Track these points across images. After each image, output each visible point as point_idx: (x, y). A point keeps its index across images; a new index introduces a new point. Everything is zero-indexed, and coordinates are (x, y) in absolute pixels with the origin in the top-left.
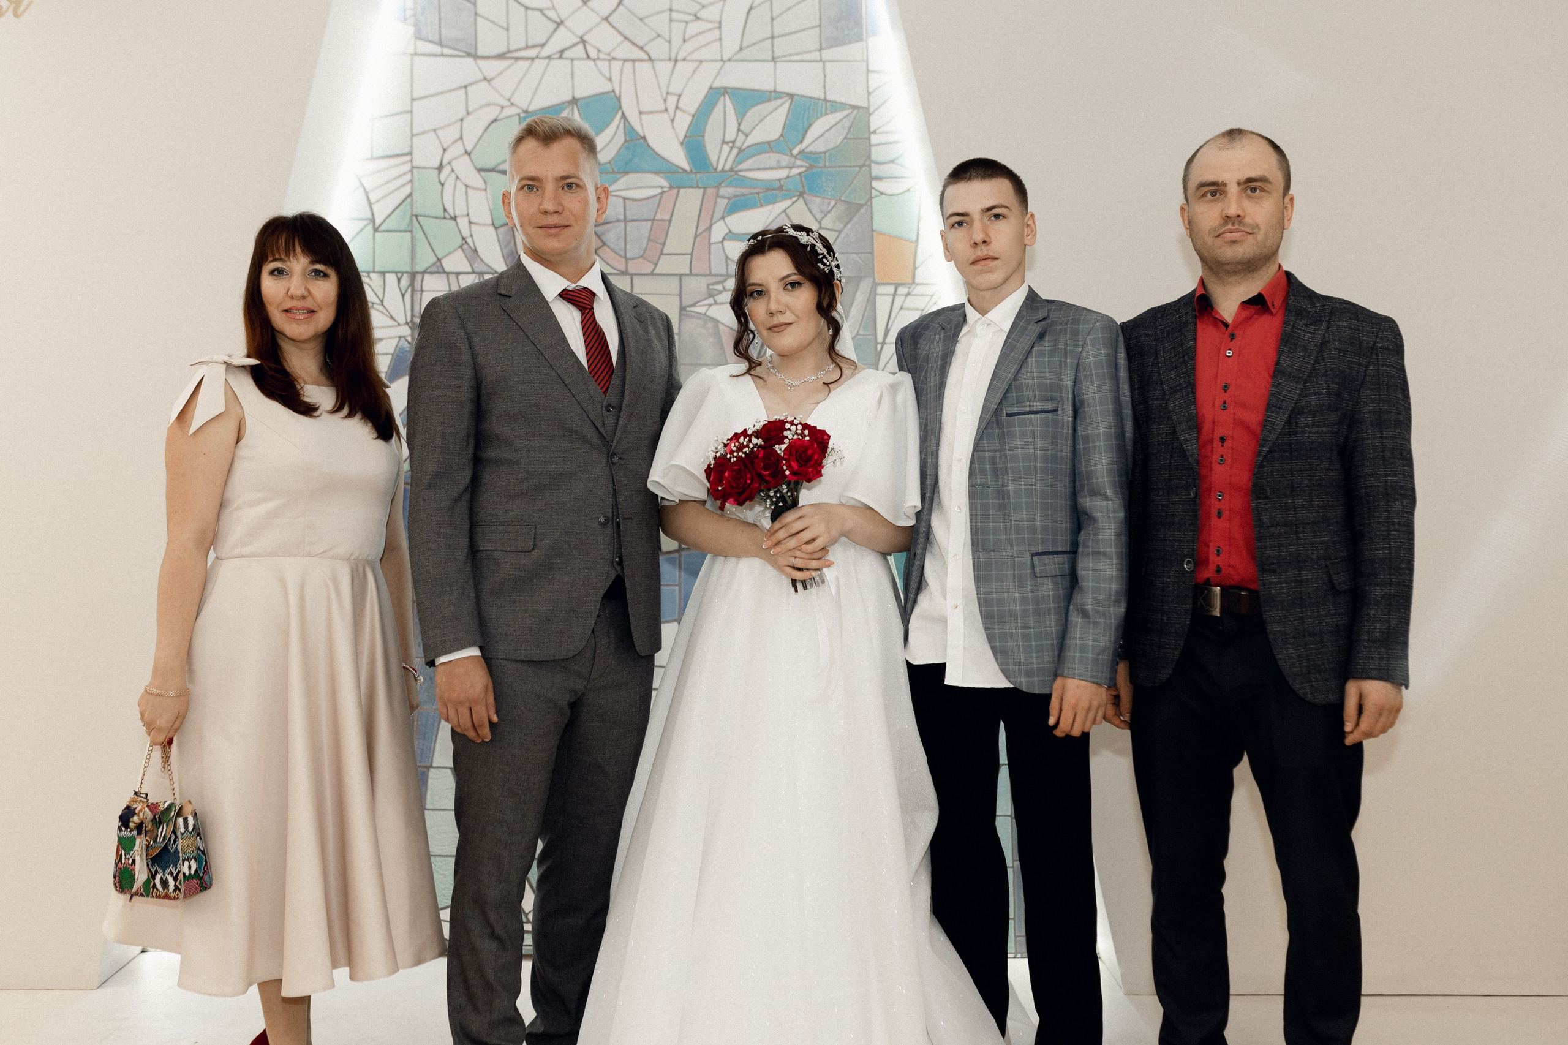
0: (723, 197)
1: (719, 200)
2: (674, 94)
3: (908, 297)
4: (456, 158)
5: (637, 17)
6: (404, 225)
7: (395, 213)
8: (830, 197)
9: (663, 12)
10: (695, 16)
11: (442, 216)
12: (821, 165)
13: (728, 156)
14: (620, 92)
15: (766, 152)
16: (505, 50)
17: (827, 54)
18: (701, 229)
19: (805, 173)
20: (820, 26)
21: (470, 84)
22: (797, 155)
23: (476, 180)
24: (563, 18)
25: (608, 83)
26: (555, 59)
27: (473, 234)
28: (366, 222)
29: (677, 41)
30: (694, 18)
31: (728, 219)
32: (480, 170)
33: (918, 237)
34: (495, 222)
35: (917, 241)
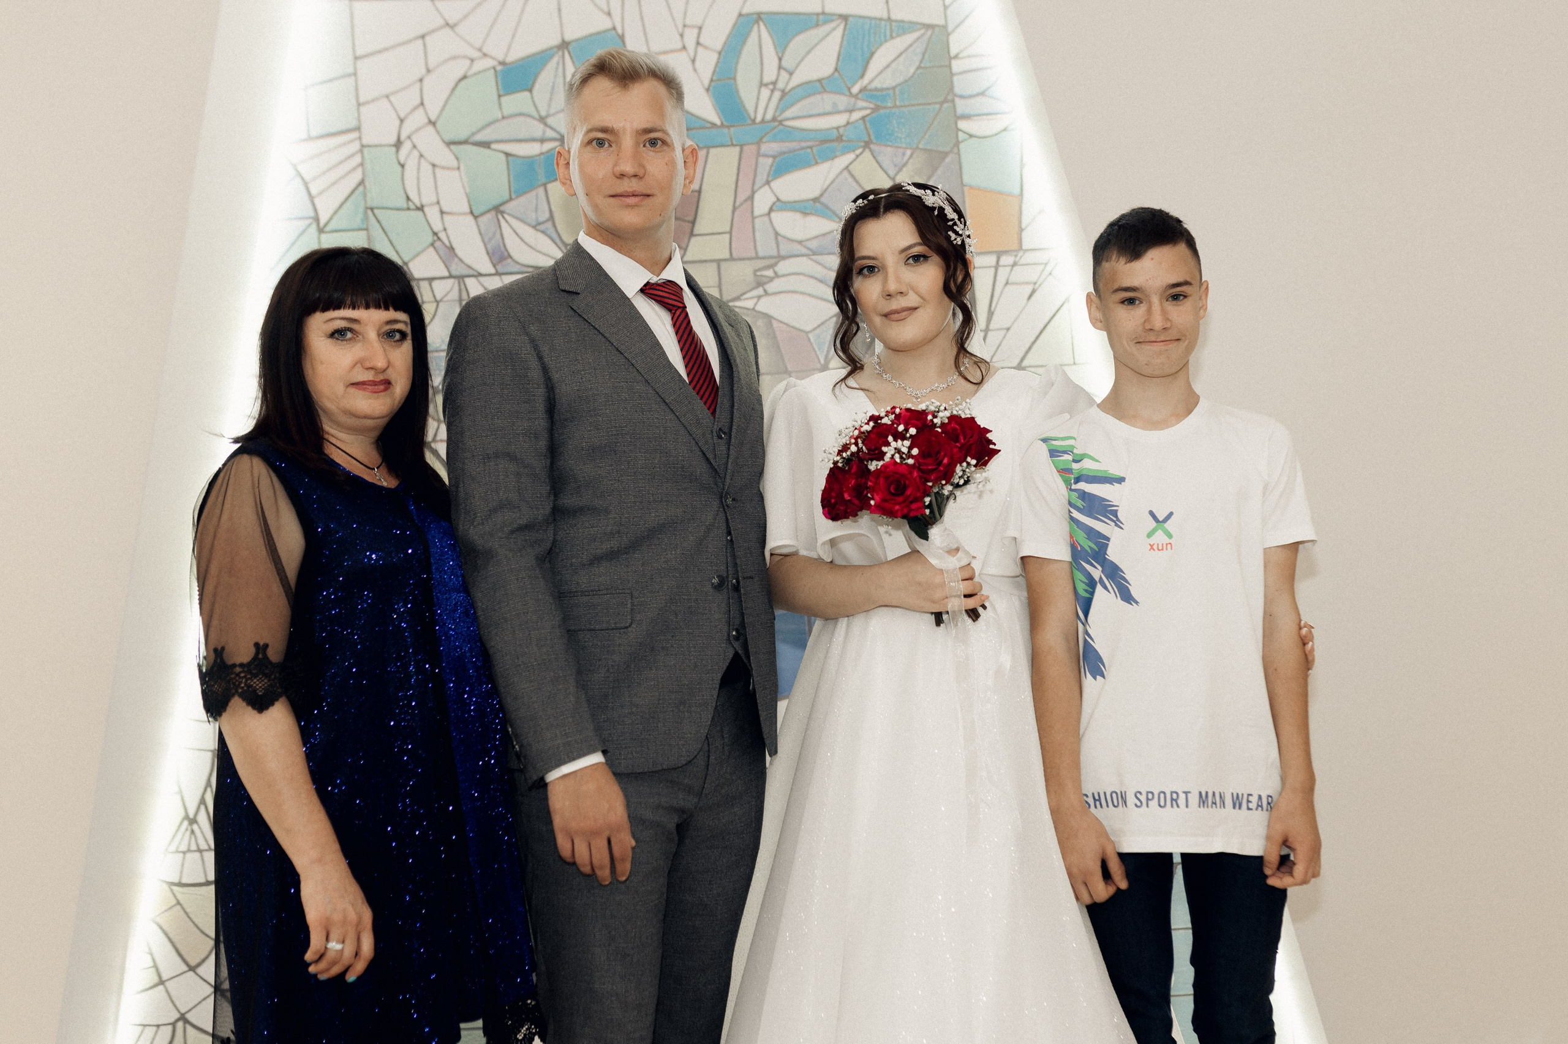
0: (766, 156)
1: (761, 160)
2: (693, 27)
3: (1017, 269)
4: (418, 130)
6: (357, 222)
7: (345, 207)
8: (904, 145)
11: (406, 206)
12: (889, 105)
13: (768, 103)
14: (623, 30)
15: (819, 93)
18: (741, 197)
19: (870, 117)
21: (428, 33)
22: (857, 94)
23: (445, 157)
25: (607, 18)
27: (447, 227)
28: (307, 222)
31: (776, 184)
32: (449, 144)
33: (1022, 190)
34: (474, 209)
35: (1021, 194)
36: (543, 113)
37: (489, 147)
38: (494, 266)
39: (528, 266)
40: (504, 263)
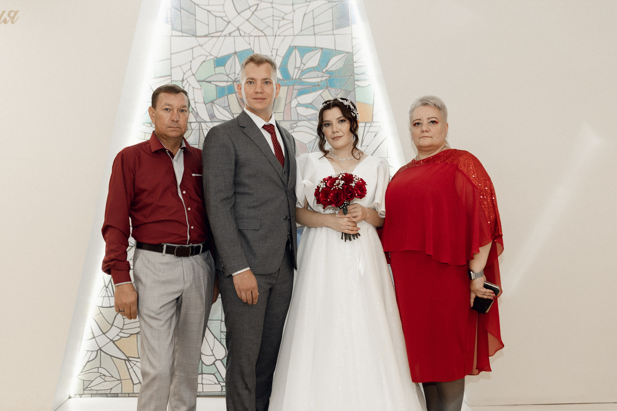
0: (295, 90)
1: (294, 91)
2: (275, 49)
3: (371, 128)
4: (189, 76)
5: (259, 19)
8: (338, 88)
9: (270, 17)
10: (283, 18)
12: (334, 76)
13: (297, 73)
14: (254, 48)
15: (312, 71)
16: (207, 33)
17: (335, 32)
18: (287, 102)
19: (328, 79)
20: (333, 21)
21: (194, 47)
22: (325, 72)
23: (197, 85)
24: (230, 20)
25: (249, 46)
26: (227, 36)
27: (196, 107)
29: (276, 28)
30: (282, 19)
31: (298, 98)
32: (199, 81)
33: (374, 103)
34: (205, 101)
35: (374, 105)
36: (228, 73)
37: (211, 83)
38: (210, 119)
39: (221, 120)
40: (214, 118)
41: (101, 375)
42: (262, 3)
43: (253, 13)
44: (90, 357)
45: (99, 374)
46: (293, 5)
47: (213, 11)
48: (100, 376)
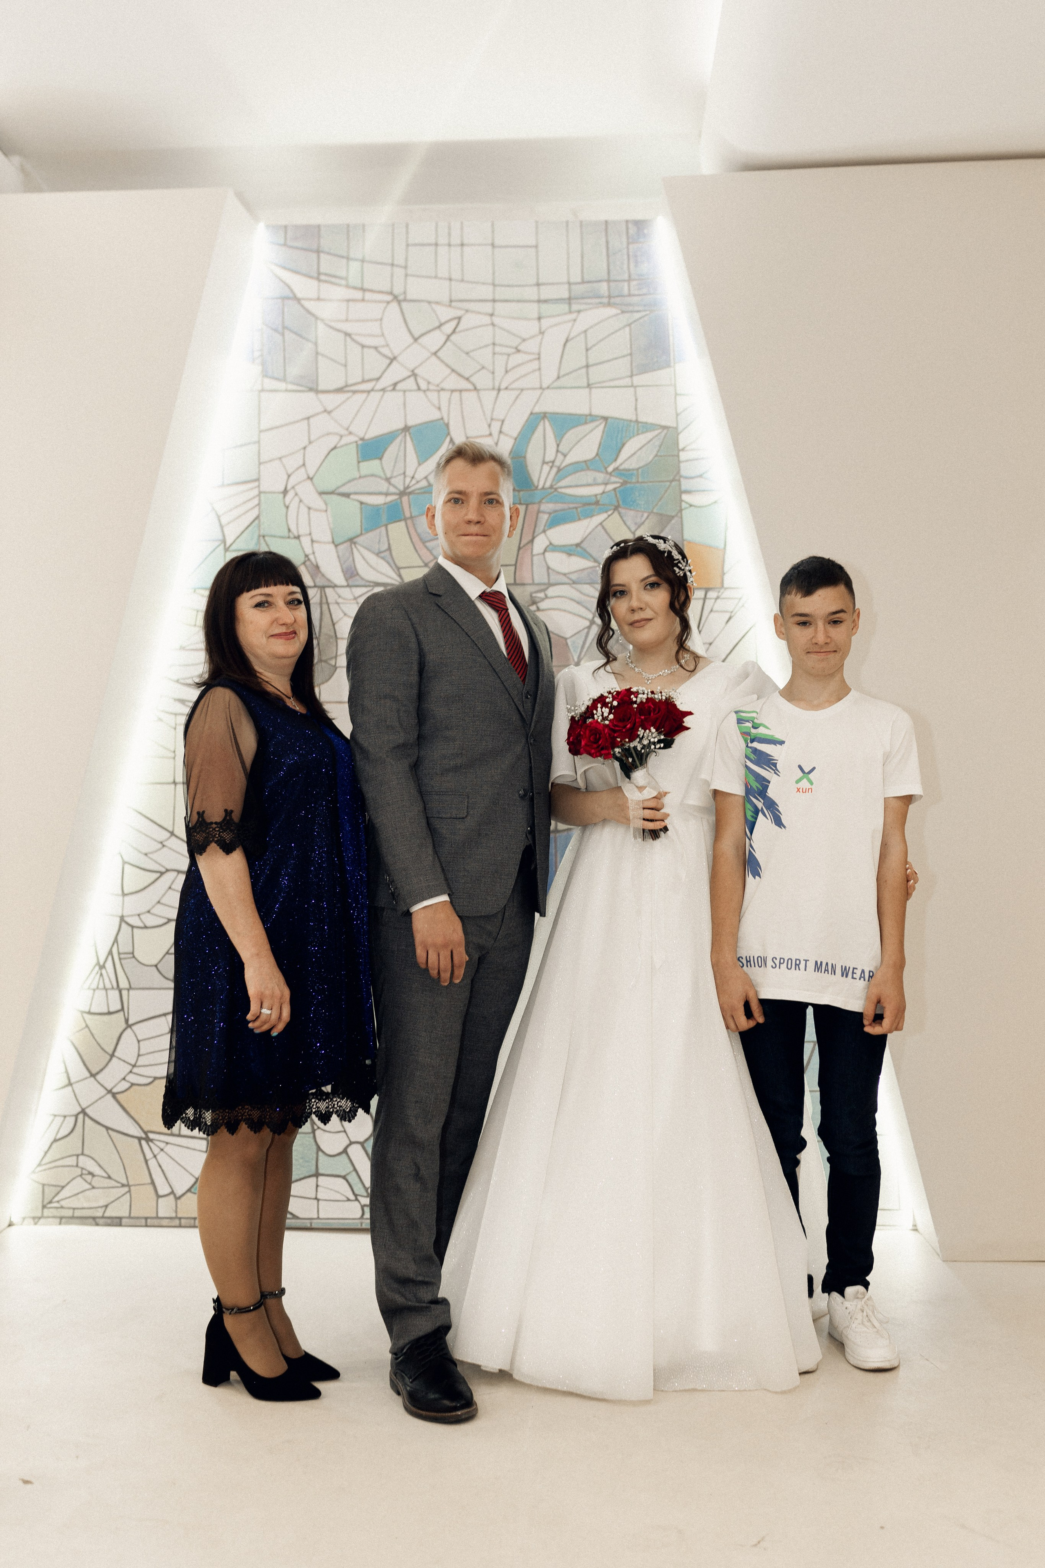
0: (544, 513)
1: (541, 515)
2: (498, 420)
3: (718, 601)
4: (299, 483)
5: (462, 351)
7: (244, 535)
8: (642, 510)
9: (487, 346)
10: (516, 348)
11: (287, 535)
12: (634, 481)
13: (548, 475)
14: (448, 418)
15: (582, 470)
16: (343, 384)
17: (637, 380)
18: (524, 542)
19: (619, 489)
20: (631, 354)
21: (313, 416)
22: (612, 472)
23: (317, 502)
24: (396, 354)
25: (438, 412)
26: (390, 391)
27: (315, 550)
28: (217, 544)
29: (499, 372)
30: (514, 350)
31: (549, 532)
32: (321, 493)
33: (725, 545)
34: (335, 539)
35: (725, 549)
36: (389, 475)
37: (349, 497)
38: (347, 580)
39: (370, 582)
40: (354, 578)
41: (84, 1172)
42: (469, 315)
43: (449, 337)
44: (58, 1132)
45: (79, 1171)
46: (539, 319)
47: (356, 334)
48: (81, 1176)
